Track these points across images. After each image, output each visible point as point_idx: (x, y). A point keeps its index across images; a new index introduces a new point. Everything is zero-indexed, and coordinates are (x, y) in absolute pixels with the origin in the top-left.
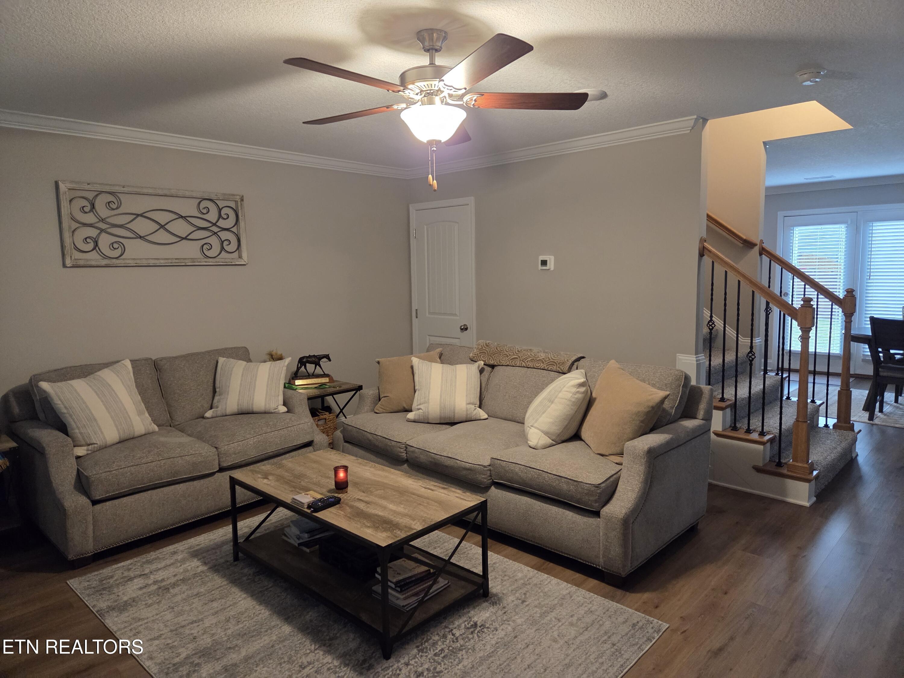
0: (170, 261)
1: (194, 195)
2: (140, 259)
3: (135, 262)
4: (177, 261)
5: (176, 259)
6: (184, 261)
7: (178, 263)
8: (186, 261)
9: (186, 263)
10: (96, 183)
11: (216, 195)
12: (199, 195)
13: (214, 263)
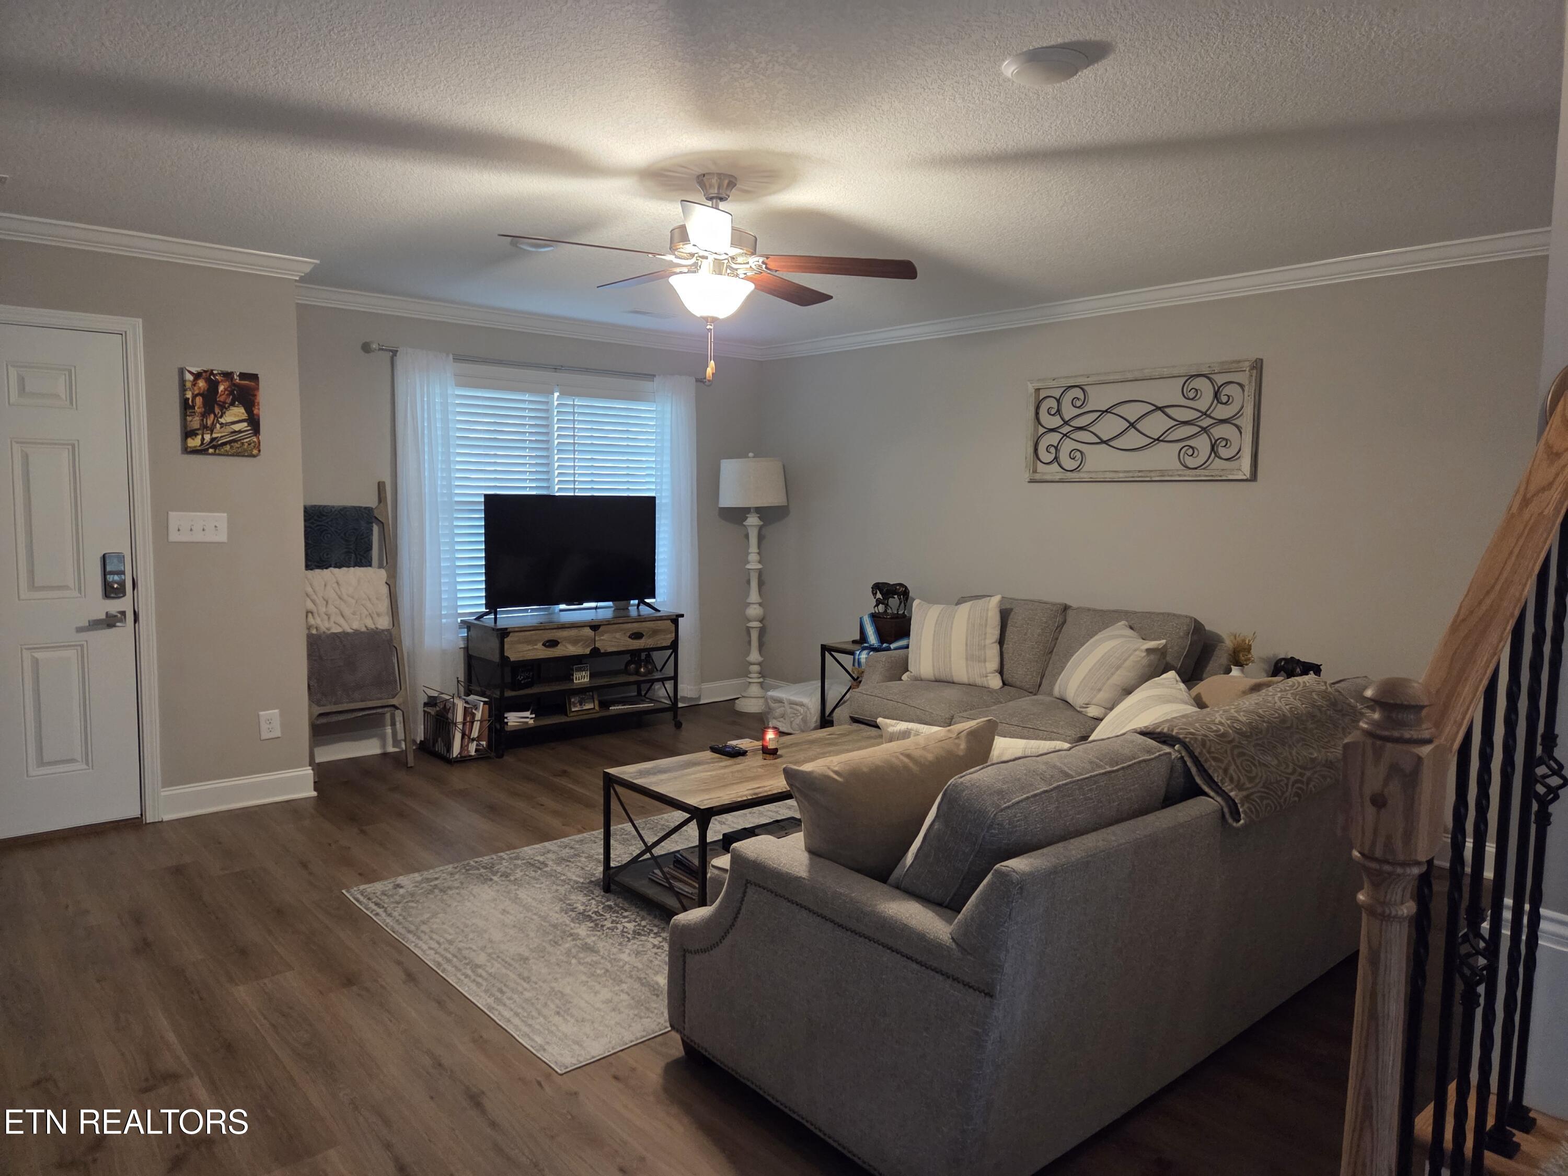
0: (1131, 474)
1: (1175, 372)
2: (1096, 472)
3: (1090, 476)
4: (1140, 474)
5: (1140, 471)
6: (1149, 475)
7: (1142, 477)
8: (1152, 474)
9: (1151, 477)
10: (1061, 378)
11: (1209, 367)
12: (1182, 371)
13: (1192, 476)
